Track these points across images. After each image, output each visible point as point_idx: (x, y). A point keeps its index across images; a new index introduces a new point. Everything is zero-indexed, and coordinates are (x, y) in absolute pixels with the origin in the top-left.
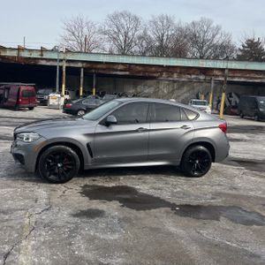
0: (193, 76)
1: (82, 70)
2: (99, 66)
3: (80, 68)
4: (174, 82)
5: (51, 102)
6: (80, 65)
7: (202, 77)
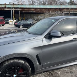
0: (56, 12)
1: (20, 11)
2: (25, 10)
3: (19, 11)
4: (50, 14)
5: (10, 23)
6: (19, 10)
7: (59, 12)
